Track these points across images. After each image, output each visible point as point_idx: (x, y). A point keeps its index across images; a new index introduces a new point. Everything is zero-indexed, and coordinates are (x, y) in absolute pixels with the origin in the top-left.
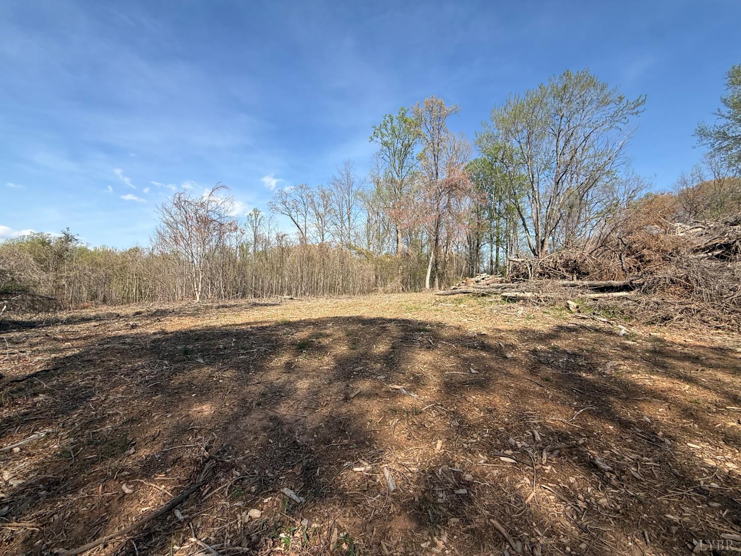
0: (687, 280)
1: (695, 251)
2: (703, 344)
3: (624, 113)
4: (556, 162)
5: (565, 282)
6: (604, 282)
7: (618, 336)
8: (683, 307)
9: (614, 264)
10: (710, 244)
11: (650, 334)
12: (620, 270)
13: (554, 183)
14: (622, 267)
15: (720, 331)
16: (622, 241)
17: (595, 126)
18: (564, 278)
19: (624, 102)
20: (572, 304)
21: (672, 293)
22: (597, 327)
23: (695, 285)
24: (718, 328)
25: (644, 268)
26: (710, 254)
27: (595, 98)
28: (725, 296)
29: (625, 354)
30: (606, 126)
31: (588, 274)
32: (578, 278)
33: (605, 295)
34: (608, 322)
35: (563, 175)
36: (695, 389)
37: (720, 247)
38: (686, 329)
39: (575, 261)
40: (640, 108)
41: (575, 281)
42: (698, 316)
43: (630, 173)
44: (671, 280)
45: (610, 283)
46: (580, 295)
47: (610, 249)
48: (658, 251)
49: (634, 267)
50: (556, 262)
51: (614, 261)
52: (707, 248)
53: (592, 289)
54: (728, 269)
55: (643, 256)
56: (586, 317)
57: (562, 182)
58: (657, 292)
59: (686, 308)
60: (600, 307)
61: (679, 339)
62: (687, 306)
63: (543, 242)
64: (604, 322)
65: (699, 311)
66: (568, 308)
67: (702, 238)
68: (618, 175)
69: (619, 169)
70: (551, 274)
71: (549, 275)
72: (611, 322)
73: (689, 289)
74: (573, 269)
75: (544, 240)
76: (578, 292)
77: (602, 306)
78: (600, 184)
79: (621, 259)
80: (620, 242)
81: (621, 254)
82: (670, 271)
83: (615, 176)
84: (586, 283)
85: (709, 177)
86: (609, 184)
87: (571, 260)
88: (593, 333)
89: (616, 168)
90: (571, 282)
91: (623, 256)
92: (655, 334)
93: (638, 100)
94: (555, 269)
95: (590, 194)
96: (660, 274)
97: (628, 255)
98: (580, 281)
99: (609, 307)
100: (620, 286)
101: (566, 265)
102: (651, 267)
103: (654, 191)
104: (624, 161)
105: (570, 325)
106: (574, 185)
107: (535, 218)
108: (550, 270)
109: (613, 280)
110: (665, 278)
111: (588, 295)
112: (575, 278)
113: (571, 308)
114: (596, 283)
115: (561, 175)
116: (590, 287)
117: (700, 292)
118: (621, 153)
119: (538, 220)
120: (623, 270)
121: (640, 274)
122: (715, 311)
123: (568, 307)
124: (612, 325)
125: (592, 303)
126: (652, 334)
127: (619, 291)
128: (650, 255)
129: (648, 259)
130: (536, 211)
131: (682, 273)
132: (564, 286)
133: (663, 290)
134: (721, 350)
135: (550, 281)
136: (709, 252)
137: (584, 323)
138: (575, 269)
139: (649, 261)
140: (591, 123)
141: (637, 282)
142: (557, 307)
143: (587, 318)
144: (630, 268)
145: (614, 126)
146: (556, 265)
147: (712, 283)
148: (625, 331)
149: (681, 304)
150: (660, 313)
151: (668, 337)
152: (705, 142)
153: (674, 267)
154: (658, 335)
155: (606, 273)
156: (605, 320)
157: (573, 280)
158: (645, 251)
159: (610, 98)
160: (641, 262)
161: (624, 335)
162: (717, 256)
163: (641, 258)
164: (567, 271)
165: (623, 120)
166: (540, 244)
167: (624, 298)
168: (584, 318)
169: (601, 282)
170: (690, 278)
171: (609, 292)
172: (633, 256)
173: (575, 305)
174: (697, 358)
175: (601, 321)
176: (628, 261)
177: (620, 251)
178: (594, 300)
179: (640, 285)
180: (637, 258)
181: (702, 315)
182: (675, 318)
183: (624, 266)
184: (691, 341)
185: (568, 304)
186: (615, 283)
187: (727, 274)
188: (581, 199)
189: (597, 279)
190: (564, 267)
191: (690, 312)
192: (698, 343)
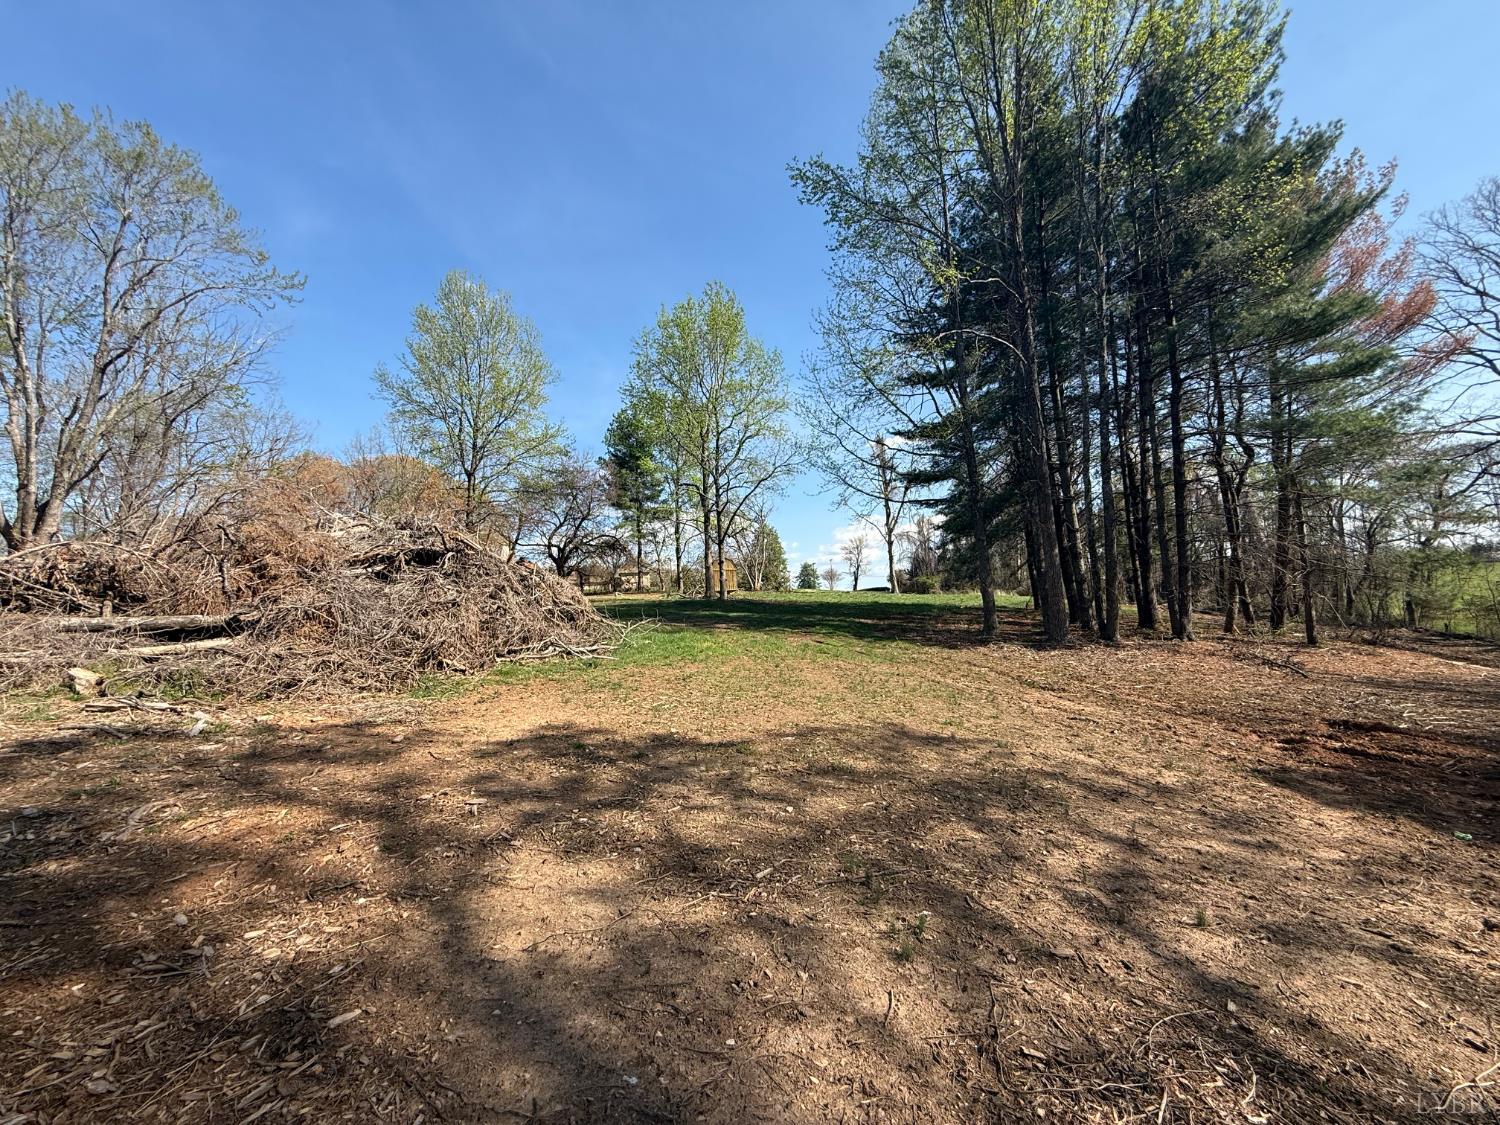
0: (330, 614)
1: (352, 564)
2: (338, 721)
3: (269, 287)
4: (102, 319)
5: (75, 621)
6: (180, 619)
7: (188, 737)
8: (320, 659)
9: (204, 580)
10: (371, 554)
11: (256, 721)
12: (219, 592)
13: (90, 365)
14: (223, 587)
15: (365, 694)
16: (226, 534)
17: (208, 282)
18: (75, 609)
19: (268, 266)
20: (84, 677)
21: (305, 637)
22: (141, 727)
23: (340, 620)
24: (362, 689)
25: (265, 590)
26: (370, 570)
27: (212, 225)
28: (376, 637)
29: (191, 775)
30: (232, 294)
31: (143, 599)
32: (116, 610)
33: (180, 647)
34: (172, 710)
35: (119, 356)
36: (295, 813)
37: (382, 560)
38: (318, 699)
39: (112, 569)
40: (295, 293)
41: (108, 618)
42: (340, 672)
43: (276, 405)
44: (306, 613)
45: (192, 621)
46: (112, 651)
47: (200, 547)
48: (293, 559)
49: (247, 586)
50: (54, 567)
51: (206, 574)
52: (367, 560)
53: (150, 636)
54: (385, 595)
55: (265, 566)
56: (116, 705)
57: (117, 372)
58: (282, 637)
59: (324, 661)
60: (159, 677)
61: (303, 720)
62: (325, 658)
63: (42, 510)
64: (163, 710)
65: (341, 664)
66: (71, 688)
67: (363, 543)
68: (252, 400)
69: (255, 388)
70: (34, 600)
71: (26, 600)
72: (179, 708)
73: (331, 627)
74: (106, 588)
75: (47, 504)
76: (107, 645)
77: (163, 674)
78: (211, 405)
79: (221, 570)
80: (223, 537)
81: (222, 560)
82: (307, 596)
83: (244, 401)
84: (134, 621)
85: (391, 452)
86: (234, 412)
87: (102, 565)
88: (128, 741)
89: (247, 386)
90: (94, 621)
91: (227, 565)
92: (264, 718)
93: (293, 277)
94: (50, 586)
95: (193, 420)
96: (287, 603)
97: (238, 563)
98: (120, 618)
99: (181, 674)
100: (215, 627)
101: (85, 578)
102: (277, 589)
103: (317, 448)
104: (266, 377)
105: (63, 733)
106: (152, 388)
107: (19, 439)
108: (28, 588)
109: (202, 614)
110: (297, 609)
111: (135, 651)
112: (108, 610)
113: (78, 688)
114: (162, 620)
115: (114, 354)
116: (142, 630)
117: (346, 633)
118: (260, 361)
119: (28, 447)
120: (225, 593)
121: (257, 600)
122: (362, 662)
123: (69, 685)
124: (179, 714)
125: (142, 667)
126: (259, 719)
127: (212, 637)
128: (278, 566)
129: (273, 573)
130: (22, 421)
131: (323, 600)
132: (68, 630)
133: (291, 631)
134: (358, 728)
135: (27, 618)
136: (369, 566)
137: (107, 722)
138: (112, 588)
139: (275, 577)
140: (200, 271)
141: (249, 617)
142: (36, 687)
143: (119, 709)
144: (239, 589)
145: (246, 301)
146: (52, 574)
147: (361, 617)
148: (206, 722)
149: (317, 654)
150: (283, 676)
151: (286, 720)
152: (385, 394)
153: (312, 591)
154: (269, 719)
155: (187, 599)
156: (165, 705)
157: (101, 614)
158: (269, 559)
159: (242, 244)
160: (260, 577)
161: (201, 732)
162: (378, 574)
163: (261, 571)
164: (86, 592)
165: (265, 299)
166: (32, 514)
167: (217, 651)
168: (111, 709)
169: (174, 619)
170: (333, 610)
171: (191, 640)
172: (247, 566)
173: (93, 677)
174: (319, 750)
175: (156, 711)
176: (236, 575)
177: (222, 553)
178: (150, 660)
179: (254, 624)
180: (253, 570)
181: (345, 672)
182: (305, 681)
183: (226, 584)
184: (321, 720)
185: (72, 678)
186: (206, 620)
187: (382, 602)
188: (169, 426)
189: (164, 612)
190: (78, 582)
191: (330, 667)
192: (330, 722)
